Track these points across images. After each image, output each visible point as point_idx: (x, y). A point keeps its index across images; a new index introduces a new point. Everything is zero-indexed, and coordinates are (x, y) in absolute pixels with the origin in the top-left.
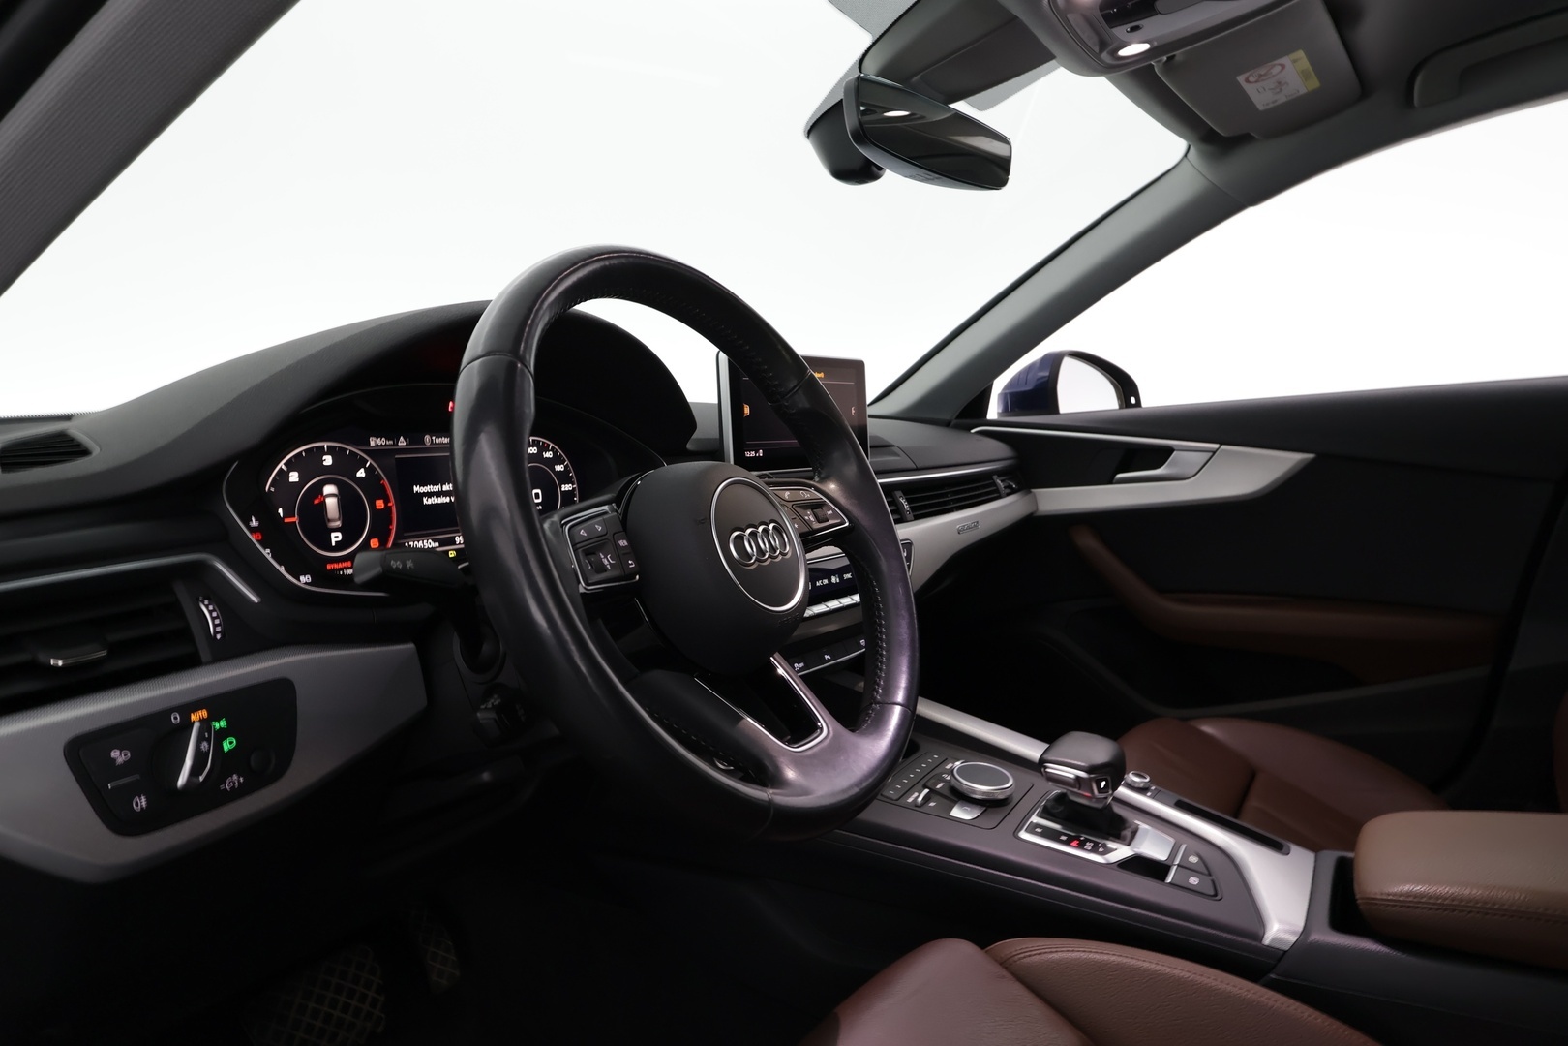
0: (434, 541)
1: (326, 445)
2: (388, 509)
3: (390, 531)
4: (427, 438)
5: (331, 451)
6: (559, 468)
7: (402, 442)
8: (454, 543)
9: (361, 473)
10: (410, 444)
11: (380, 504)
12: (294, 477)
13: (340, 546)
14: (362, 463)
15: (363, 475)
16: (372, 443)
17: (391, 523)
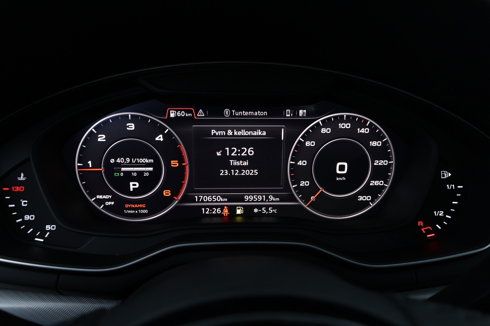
0: (223, 197)
1: (130, 114)
2: (182, 168)
3: (182, 185)
4: (227, 111)
5: (134, 119)
6: (374, 144)
7: (201, 113)
8: (243, 200)
9: (160, 138)
10: (209, 116)
11: (175, 163)
12: (102, 138)
13: (136, 192)
14: (161, 130)
15: (162, 139)
16: (172, 115)
17: (183, 179)
